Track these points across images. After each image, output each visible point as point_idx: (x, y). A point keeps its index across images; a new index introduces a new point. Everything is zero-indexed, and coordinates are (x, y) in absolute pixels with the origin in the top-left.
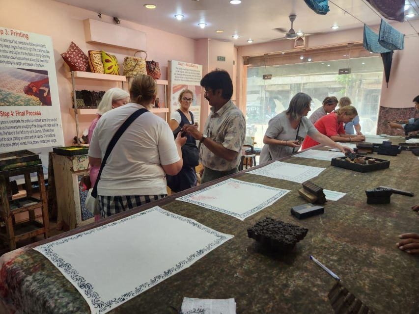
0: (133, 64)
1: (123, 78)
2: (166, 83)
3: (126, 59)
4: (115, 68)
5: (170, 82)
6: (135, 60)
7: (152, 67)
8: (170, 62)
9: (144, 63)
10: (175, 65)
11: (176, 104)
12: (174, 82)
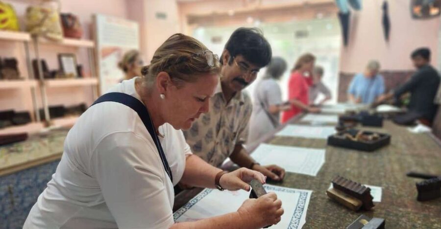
0: (40, 16)
1: (26, 37)
2: (90, 44)
3: (29, 10)
4: (12, 22)
5: (96, 43)
6: (43, 11)
7: (70, 22)
8: (94, 17)
9: (56, 17)
10: (102, 22)
11: (106, 73)
12: (103, 43)
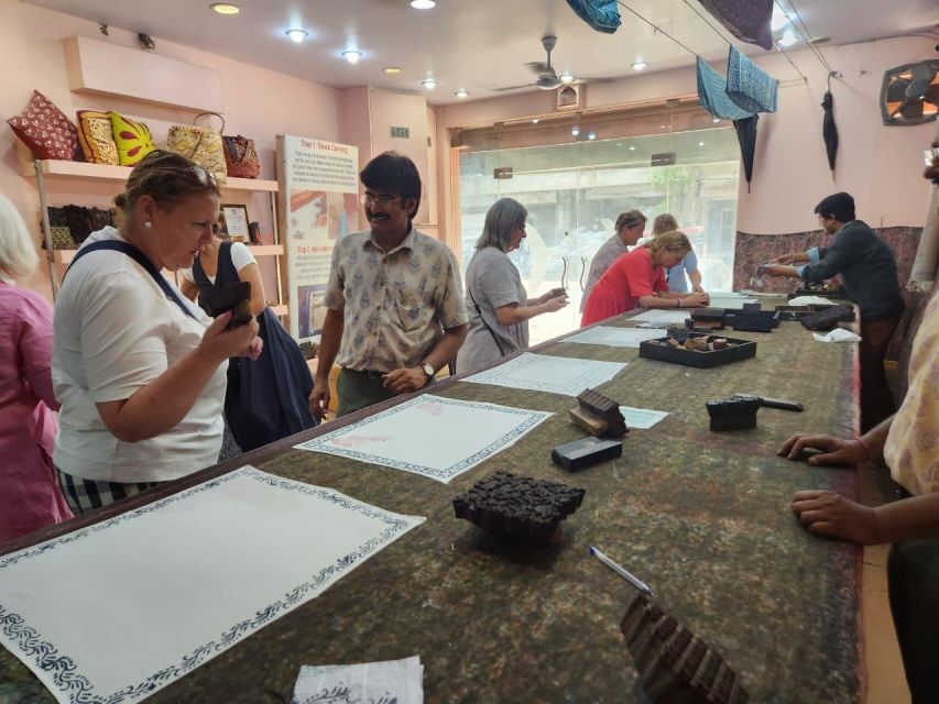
0: (192, 142)
2: (273, 186)
3: (173, 132)
5: (282, 185)
6: (195, 133)
7: (239, 150)
8: (280, 138)
9: (217, 142)
10: (292, 146)
11: (299, 236)
12: (294, 186)
